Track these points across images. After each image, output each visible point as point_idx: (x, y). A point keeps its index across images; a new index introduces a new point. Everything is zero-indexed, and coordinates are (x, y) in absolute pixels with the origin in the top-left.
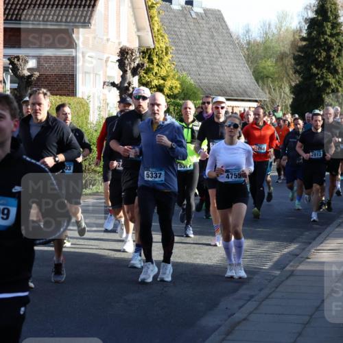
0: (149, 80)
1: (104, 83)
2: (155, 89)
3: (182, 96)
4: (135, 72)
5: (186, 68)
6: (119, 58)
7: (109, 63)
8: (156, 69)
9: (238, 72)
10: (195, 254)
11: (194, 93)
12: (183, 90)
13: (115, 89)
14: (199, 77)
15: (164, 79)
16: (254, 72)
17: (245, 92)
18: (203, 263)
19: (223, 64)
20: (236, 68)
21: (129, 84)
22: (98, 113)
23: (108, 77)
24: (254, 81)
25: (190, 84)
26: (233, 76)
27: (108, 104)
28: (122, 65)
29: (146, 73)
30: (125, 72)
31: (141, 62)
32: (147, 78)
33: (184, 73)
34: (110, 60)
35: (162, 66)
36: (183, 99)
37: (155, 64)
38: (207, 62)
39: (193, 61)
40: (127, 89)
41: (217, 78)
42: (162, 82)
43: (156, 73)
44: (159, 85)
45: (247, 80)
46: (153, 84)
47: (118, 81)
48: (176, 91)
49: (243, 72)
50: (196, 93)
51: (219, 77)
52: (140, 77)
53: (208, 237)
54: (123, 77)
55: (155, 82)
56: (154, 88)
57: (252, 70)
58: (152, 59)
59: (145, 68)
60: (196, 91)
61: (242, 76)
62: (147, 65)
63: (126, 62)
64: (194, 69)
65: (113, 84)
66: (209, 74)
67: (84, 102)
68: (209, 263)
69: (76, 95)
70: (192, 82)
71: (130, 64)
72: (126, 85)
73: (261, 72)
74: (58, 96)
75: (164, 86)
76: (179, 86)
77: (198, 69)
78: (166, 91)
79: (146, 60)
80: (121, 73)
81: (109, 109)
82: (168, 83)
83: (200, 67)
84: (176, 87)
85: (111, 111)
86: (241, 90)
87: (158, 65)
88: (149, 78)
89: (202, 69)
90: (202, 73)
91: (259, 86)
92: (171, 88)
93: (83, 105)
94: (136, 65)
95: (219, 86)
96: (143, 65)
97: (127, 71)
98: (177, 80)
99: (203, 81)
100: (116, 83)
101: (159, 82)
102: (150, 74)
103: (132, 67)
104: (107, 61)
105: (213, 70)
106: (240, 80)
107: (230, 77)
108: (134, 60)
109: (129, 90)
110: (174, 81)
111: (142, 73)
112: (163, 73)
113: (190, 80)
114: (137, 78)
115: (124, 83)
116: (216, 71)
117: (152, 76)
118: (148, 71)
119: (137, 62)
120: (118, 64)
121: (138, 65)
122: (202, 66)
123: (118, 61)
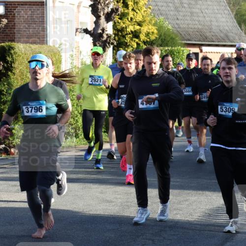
0: (124, 26)
1: (77, 30)
2: (131, 36)
3: (160, 42)
4: (108, 18)
5: (164, 12)
6: (92, 3)
7: (81, 9)
8: (131, 14)
9: (219, 16)
10: (175, 209)
11: (172, 39)
12: (160, 36)
13: (88, 36)
14: (178, 22)
15: (140, 24)
16: (236, 15)
17: (227, 36)
18: (183, 219)
19: (203, 7)
20: (216, 11)
21: (103, 30)
22: (71, 61)
23: (81, 23)
24: (237, 24)
25: (168, 29)
26: (213, 19)
27: (81, 52)
28: (95, 10)
29: (120, 19)
30: (98, 17)
31: (115, 7)
32: (122, 23)
33: (162, 18)
34: (82, 5)
35: (137, 11)
36: (161, 46)
37: (130, 8)
38: (185, 5)
39: (170, 5)
40: (101, 35)
41: (197, 22)
42: (138, 27)
43: (132, 19)
44: (135, 31)
45: (228, 24)
46: (128, 30)
47: (91, 27)
48: (153, 38)
49: (224, 16)
50: (174, 39)
51: (199, 21)
52: (115, 23)
53: (189, 192)
54: (97, 23)
55: (131, 28)
56: (129, 34)
57: (234, 13)
58: (127, 3)
59: (119, 13)
60: (174, 36)
61: (224, 20)
62: (121, 10)
63: (100, 7)
64: (172, 13)
65: (86, 31)
66: (188, 18)
67: (55, 51)
68: (190, 219)
69: (47, 43)
70: (170, 27)
71: (104, 9)
72: (100, 31)
73: (244, 15)
74: (28, 44)
75: (140, 32)
76: (156, 31)
77: (176, 13)
78: (143, 37)
79: (121, 5)
80: (95, 19)
81: (82, 57)
82: (145, 29)
83: (178, 11)
84: (153, 33)
85: (84, 60)
86: (222, 35)
87: (133, 10)
88: (124, 23)
89: (181, 14)
90: (180, 17)
91: (242, 30)
92: (147, 34)
93: (55, 54)
94: (110, 10)
95: (199, 31)
96: (117, 10)
97: (100, 16)
98: (154, 25)
99: (181, 26)
100: (89, 30)
101: (134, 28)
102: (125, 20)
103: (106, 12)
104: (79, 6)
105: (192, 13)
106: (221, 24)
107: (211, 21)
108: (108, 4)
109: (103, 37)
110: (150, 27)
111: (117, 18)
112: (139, 18)
113: (168, 26)
114: (111, 24)
115: (98, 30)
116: (195, 15)
117: (127, 22)
118: (123, 16)
119: (111, 6)
120: (91, 9)
121: (112, 10)
122: (180, 9)
123: (91, 6)
